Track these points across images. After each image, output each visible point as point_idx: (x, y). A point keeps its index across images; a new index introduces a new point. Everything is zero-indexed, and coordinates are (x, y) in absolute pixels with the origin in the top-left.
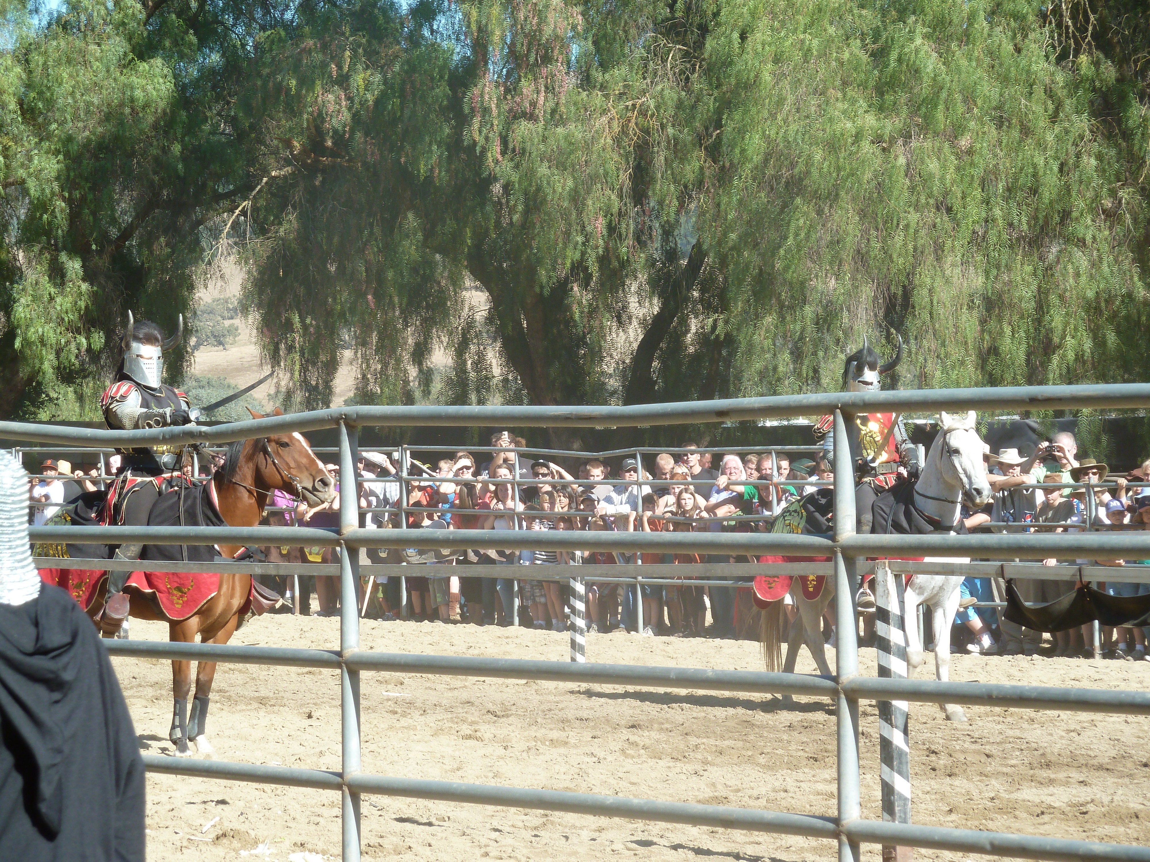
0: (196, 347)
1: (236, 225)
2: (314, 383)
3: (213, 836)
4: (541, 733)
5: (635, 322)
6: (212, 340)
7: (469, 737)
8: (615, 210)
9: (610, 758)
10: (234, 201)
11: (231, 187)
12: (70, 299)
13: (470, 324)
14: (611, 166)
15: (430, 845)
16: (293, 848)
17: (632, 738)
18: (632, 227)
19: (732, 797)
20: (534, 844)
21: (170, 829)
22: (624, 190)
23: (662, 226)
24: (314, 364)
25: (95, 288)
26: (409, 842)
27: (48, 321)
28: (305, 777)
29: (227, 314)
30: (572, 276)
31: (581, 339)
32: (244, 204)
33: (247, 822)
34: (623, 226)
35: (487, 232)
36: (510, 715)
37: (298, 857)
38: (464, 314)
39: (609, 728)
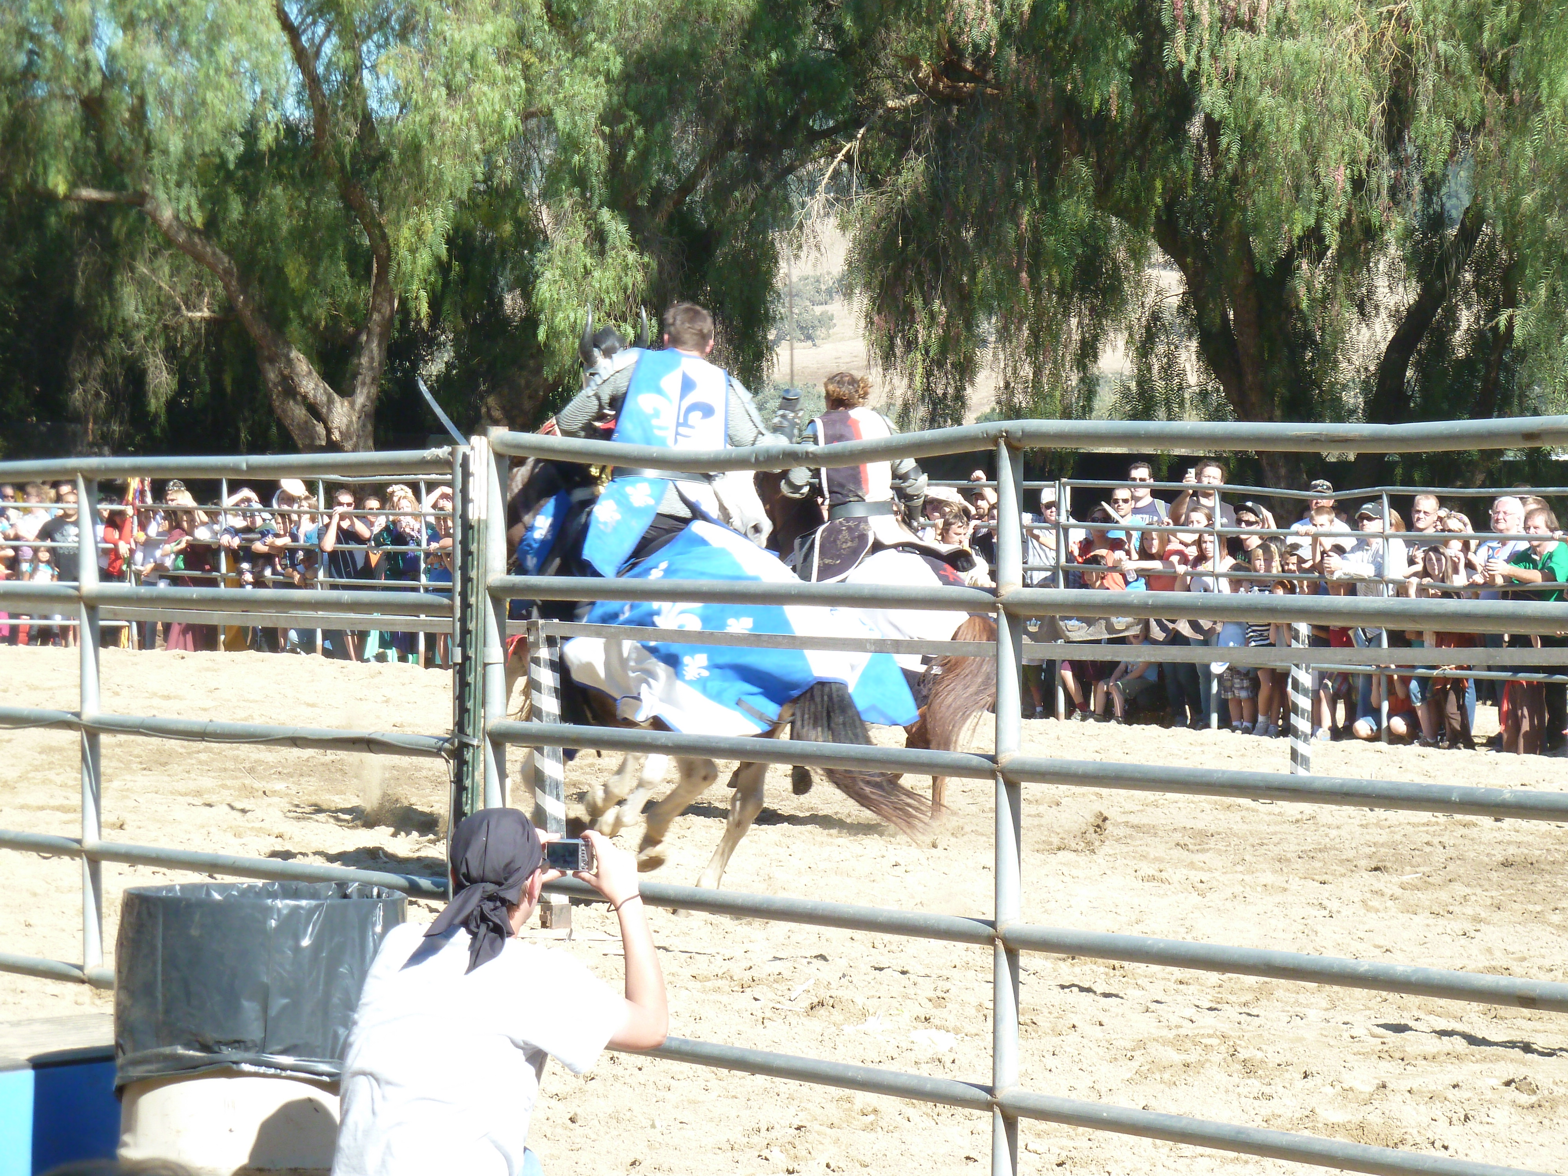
0: (778, 341)
1: (837, 174)
2: (940, 392)
3: (806, 1004)
4: (1249, 876)
5: (1384, 314)
6: (798, 333)
7: (1153, 878)
8: (1363, 157)
9: (1346, 911)
10: (834, 142)
11: (831, 123)
12: (611, 274)
13: (1155, 317)
14: (1358, 95)
15: (1101, 1024)
16: (915, 1024)
17: (1377, 886)
18: (1385, 181)
19: (1516, 968)
20: (1244, 1026)
21: (748, 995)
22: (1375, 130)
23: (1424, 181)
24: (941, 366)
25: (646, 259)
26: (1073, 1019)
27: (582, 303)
28: (943, 926)
29: (818, 298)
30: (1300, 248)
31: (1309, 336)
32: (848, 146)
33: (851, 986)
34: (1374, 179)
35: (1182, 188)
36: (1208, 850)
37: (923, 1035)
38: (1149, 300)
39: (1343, 871)
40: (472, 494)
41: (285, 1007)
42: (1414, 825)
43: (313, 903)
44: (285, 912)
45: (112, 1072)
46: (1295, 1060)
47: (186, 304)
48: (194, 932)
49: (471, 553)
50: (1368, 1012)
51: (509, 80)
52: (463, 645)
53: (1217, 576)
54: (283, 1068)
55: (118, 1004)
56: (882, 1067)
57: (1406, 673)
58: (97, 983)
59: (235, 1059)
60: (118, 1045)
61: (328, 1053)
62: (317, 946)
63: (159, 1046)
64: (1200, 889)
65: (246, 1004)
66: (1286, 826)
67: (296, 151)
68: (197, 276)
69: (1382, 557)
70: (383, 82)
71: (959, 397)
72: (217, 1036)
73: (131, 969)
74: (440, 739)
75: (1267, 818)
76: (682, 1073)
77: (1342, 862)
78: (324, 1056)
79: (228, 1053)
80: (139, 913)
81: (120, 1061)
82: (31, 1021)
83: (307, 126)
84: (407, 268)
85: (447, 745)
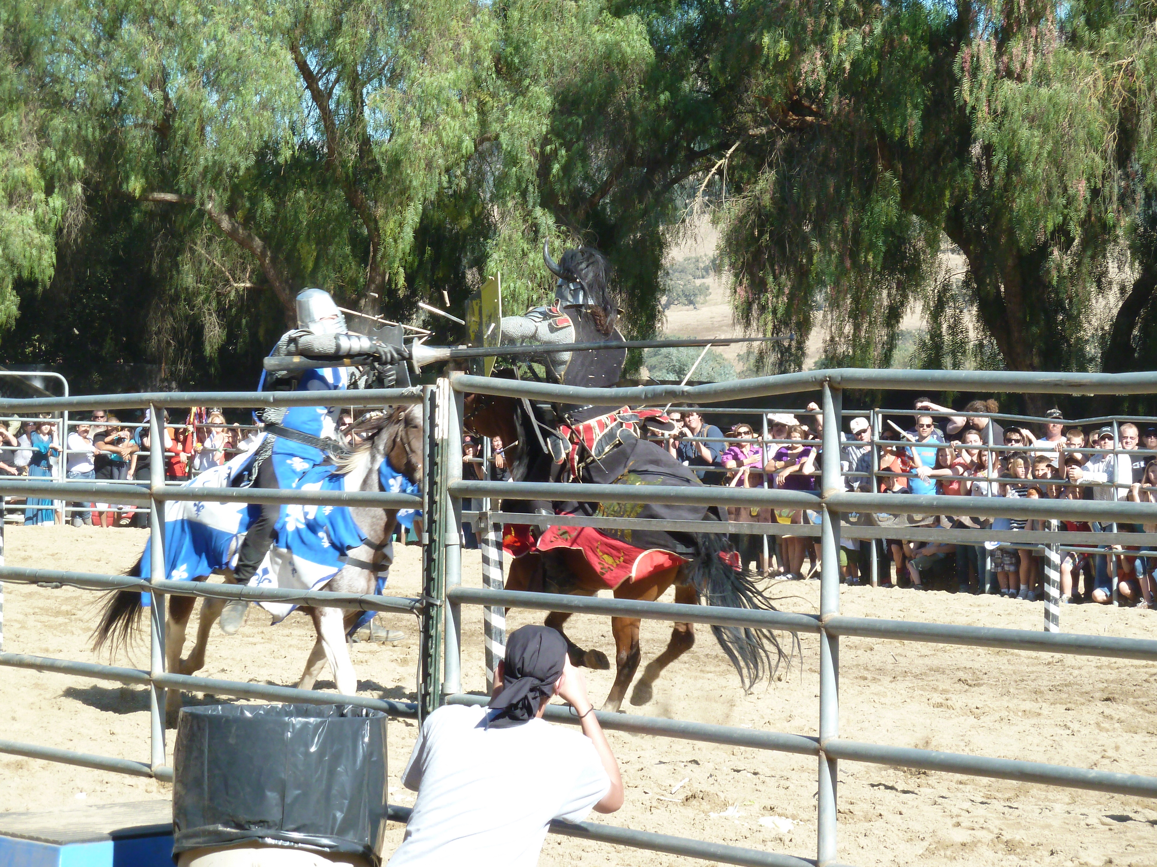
0: (667, 306)
1: (710, 184)
2: (786, 344)
3: (683, 796)
4: (1012, 704)
5: (1115, 288)
6: (683, 300)
7: (941, 705)
8: (1099, 172)
9: (1084, 731)
10: (709, 160)
11: (707, 146)
13: (946, 287)
14: (1096, 127)
15: (901, 814)
16: (762, 812)
17: (1107, 712)
18: (1116, 190)
20: (1007, 816)
21: (640, 789)
22: (1109, 152)
23: (1146, 190)
24: (787, 325)
26: (880, 809)
27: (520, 277)
28: (781, 741)
29: (699, 273)
30: (1052, 239)
31: (1060, 304)
32: (720, 163)
33: (716, 784)
34: (1107, 189)
35: (965, 194)
36: (982, 685)
37: (768, 821)
38: (940, 278)
39: (1083, 701)
40: (438, 421)
41: (298, 796)
42: (1136, 667)
43: (319, 720)
44: (298, 726)
45: (171, 844)
46: (1044, 842)
47: (233, 277)
48: (232, 741)
49: (436, 464)
50: (1099, 806)
51: (467, 114)
52: (430, 531)
53: (990, 481)
54: (296, 842)
55: (176, 794)
56: (739, 845)
57: (1132, 554)
58: (161, 777)
59: (260, 834)
60: (175, 823)
61: (329, 831)
62: (321, 752)
63: (205, 824)
64: (976, 713)
65: (269, 794)
66: (1041, 667)
67: (313, 165)
68: (241, 257)
69: (1113, 467)
70: (378, 115)
71: (800, 347)
72: (248, 818)
73: (186, 768)
74: (413, 600)
75: (1026, 661)
76: (590, 847)
77: (1082, 694)
78: (326, 833)
79: (256, 830)
80: (191, 727)
81: (177, 835)
82: (113, 805)
83: (322, 147)
84: (392, 251)
85: (417, 605)
